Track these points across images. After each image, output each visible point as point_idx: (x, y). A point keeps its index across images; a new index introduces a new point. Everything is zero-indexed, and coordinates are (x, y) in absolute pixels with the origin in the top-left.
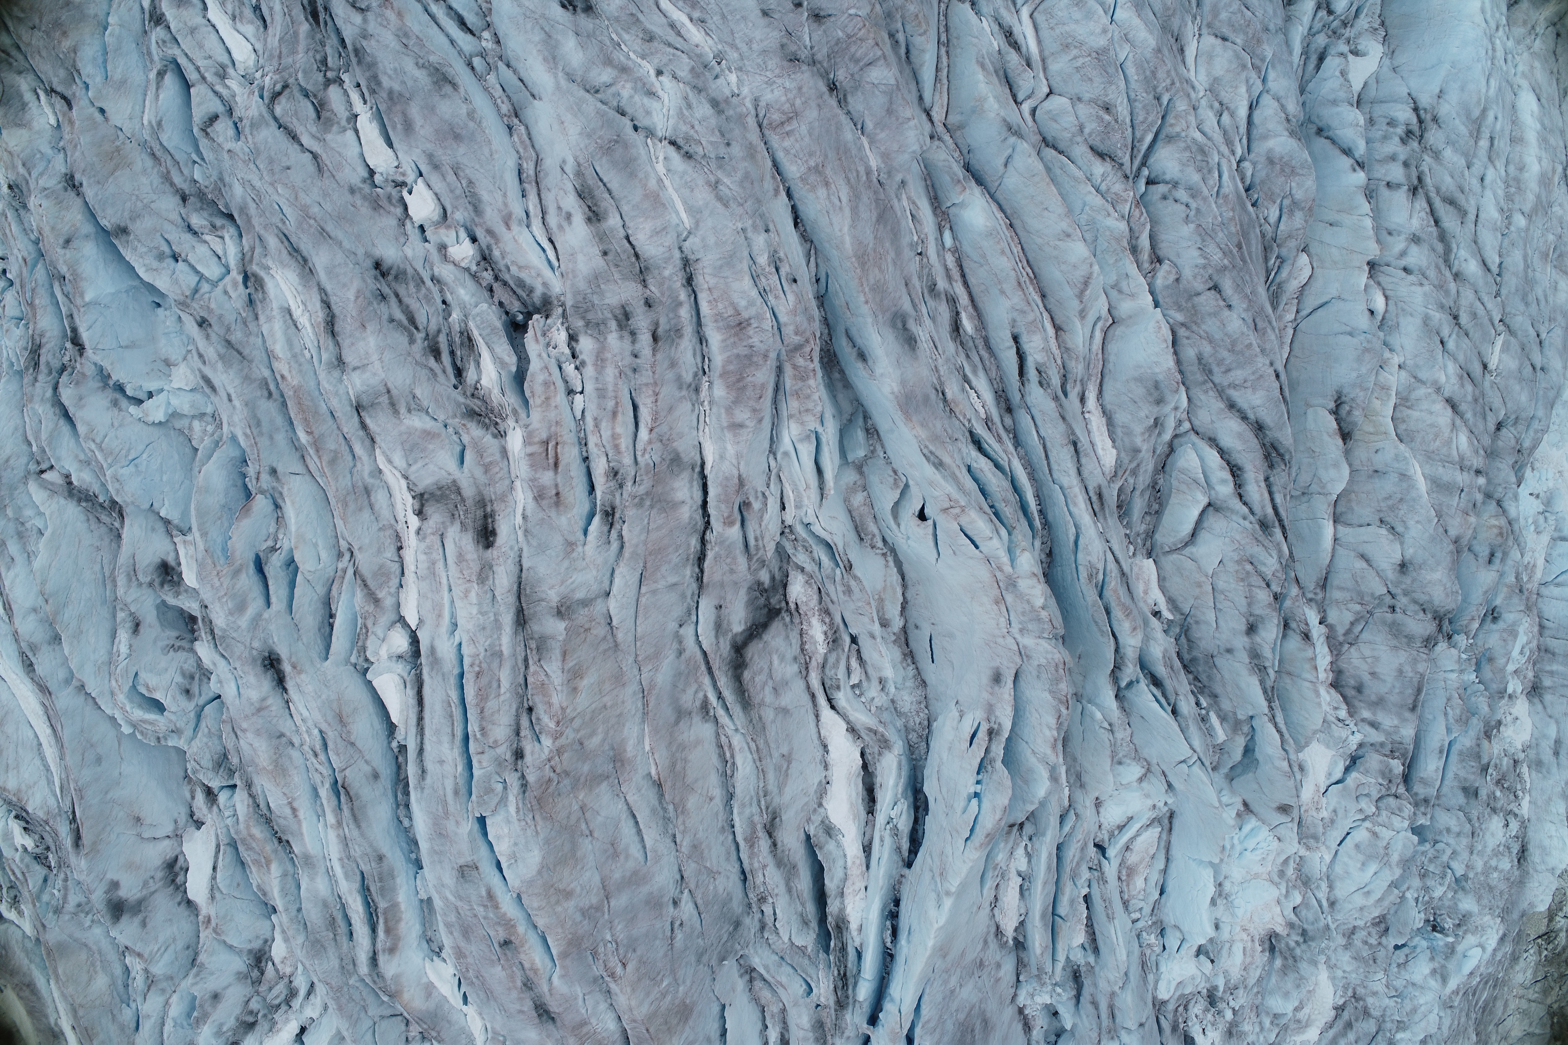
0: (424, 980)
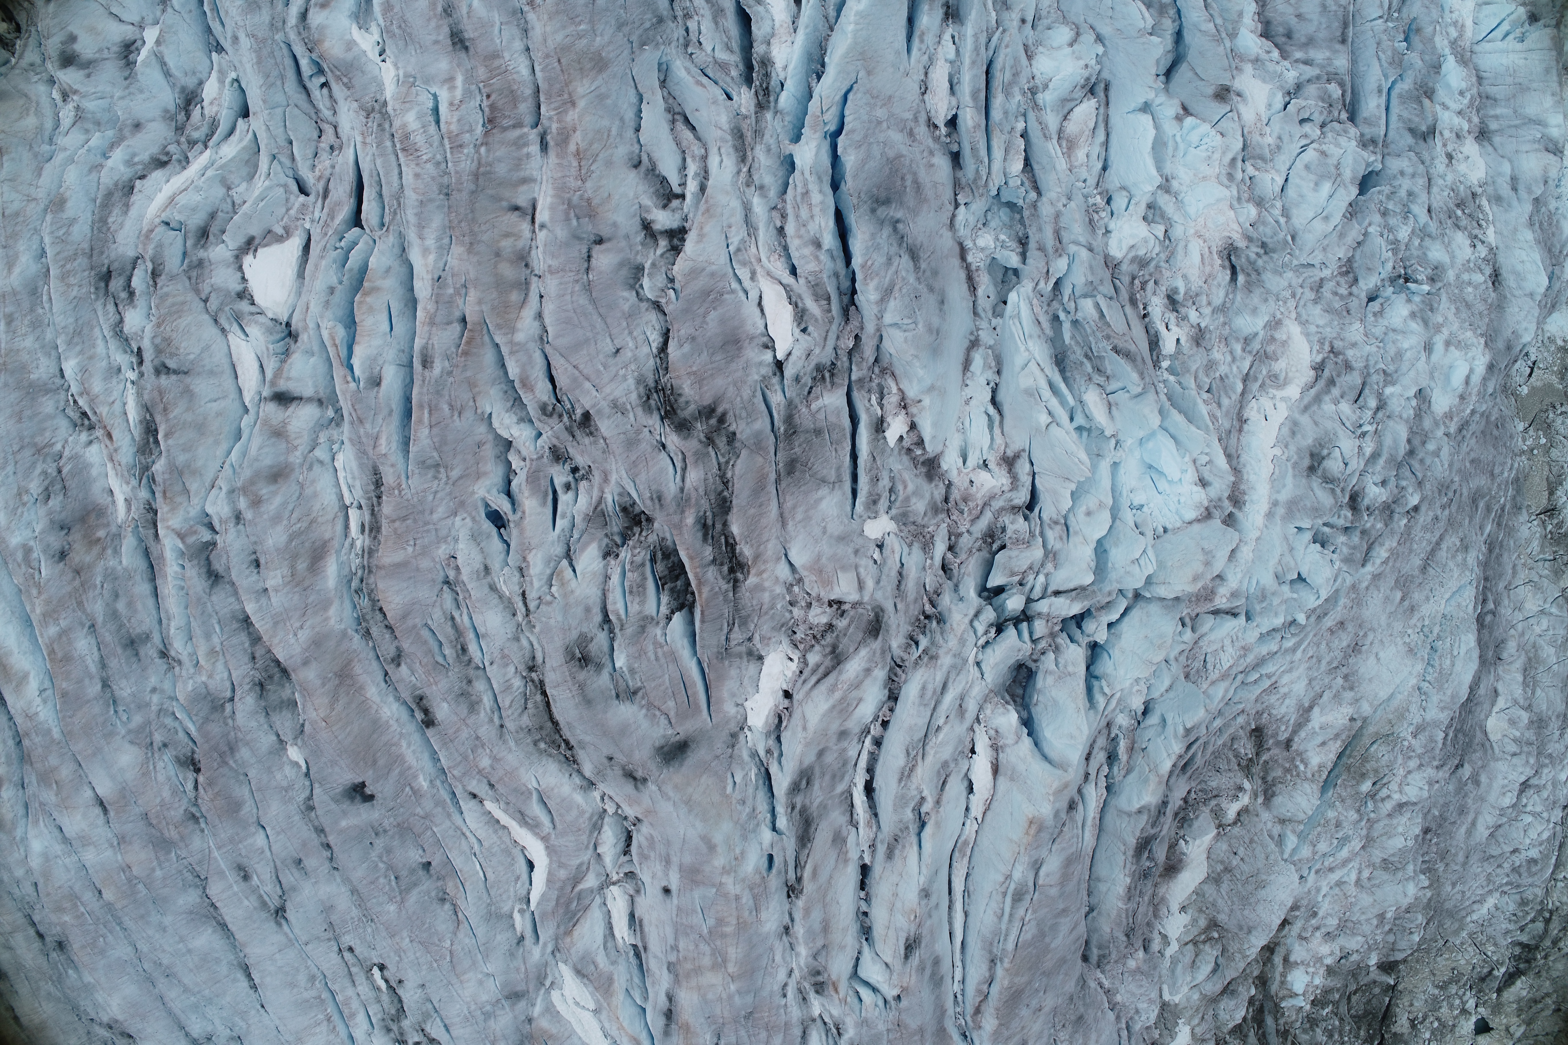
0: (348, 37)
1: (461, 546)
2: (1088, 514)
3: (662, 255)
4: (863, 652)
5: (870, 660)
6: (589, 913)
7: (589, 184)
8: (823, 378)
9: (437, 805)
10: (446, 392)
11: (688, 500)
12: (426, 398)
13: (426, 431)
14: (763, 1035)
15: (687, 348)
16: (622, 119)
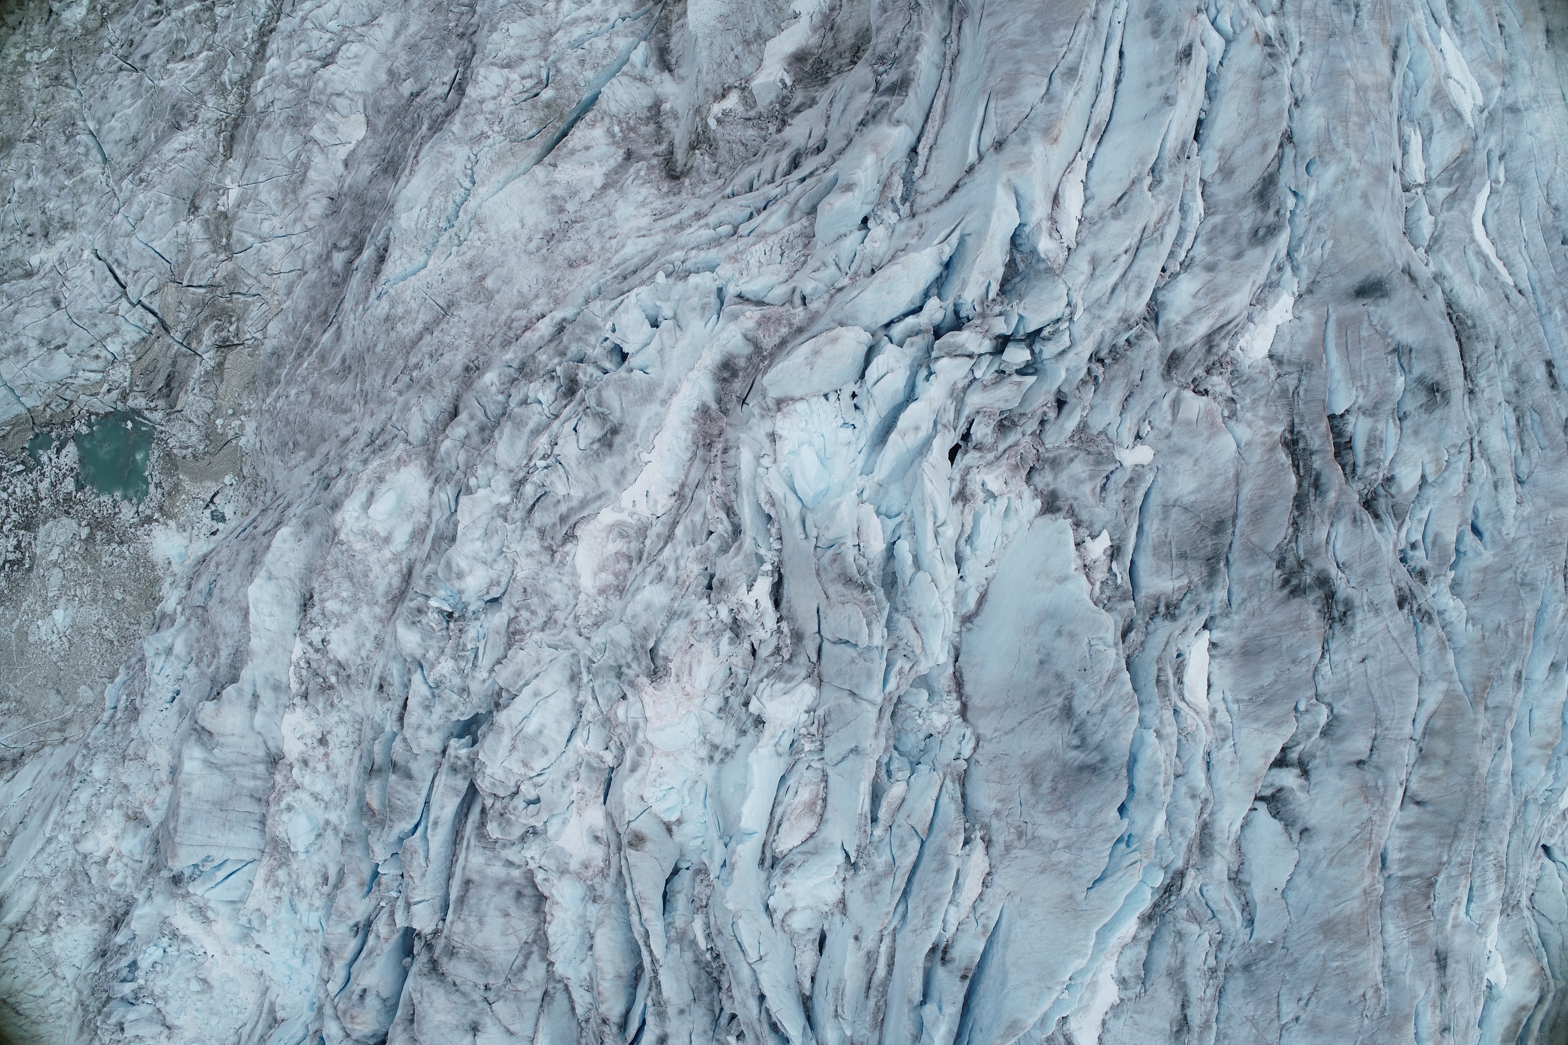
1: (1513, 511)
2: (917, 428)
3: (1298, 744)
4: (1190, 340)
5: (1186, 332)
6: (1444, 164)
7: (1366, 816)
8: (1167, 607)
9: (1550, 292)
10: (1509, 647)
11: (1330, 514)
12: (1524, 645)
13: (1528, 616)
14: (1320, 13)
15: (1303, 654)
16: (1310, 874)
